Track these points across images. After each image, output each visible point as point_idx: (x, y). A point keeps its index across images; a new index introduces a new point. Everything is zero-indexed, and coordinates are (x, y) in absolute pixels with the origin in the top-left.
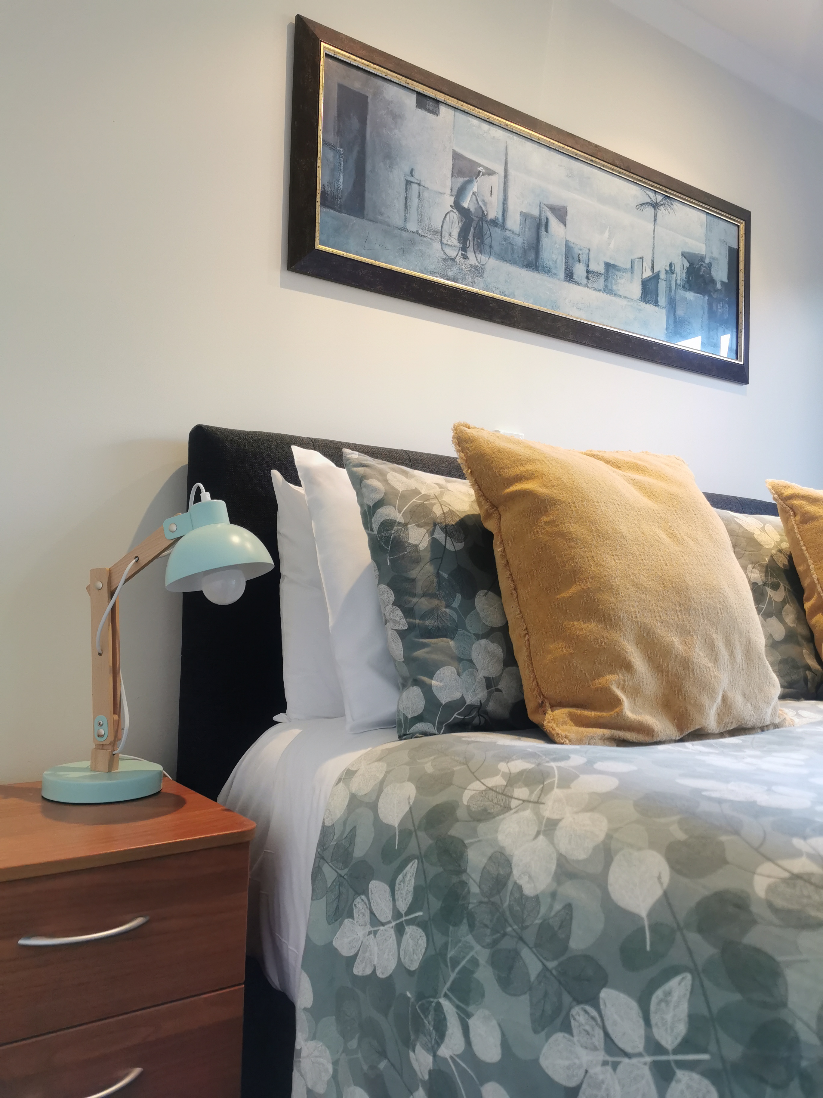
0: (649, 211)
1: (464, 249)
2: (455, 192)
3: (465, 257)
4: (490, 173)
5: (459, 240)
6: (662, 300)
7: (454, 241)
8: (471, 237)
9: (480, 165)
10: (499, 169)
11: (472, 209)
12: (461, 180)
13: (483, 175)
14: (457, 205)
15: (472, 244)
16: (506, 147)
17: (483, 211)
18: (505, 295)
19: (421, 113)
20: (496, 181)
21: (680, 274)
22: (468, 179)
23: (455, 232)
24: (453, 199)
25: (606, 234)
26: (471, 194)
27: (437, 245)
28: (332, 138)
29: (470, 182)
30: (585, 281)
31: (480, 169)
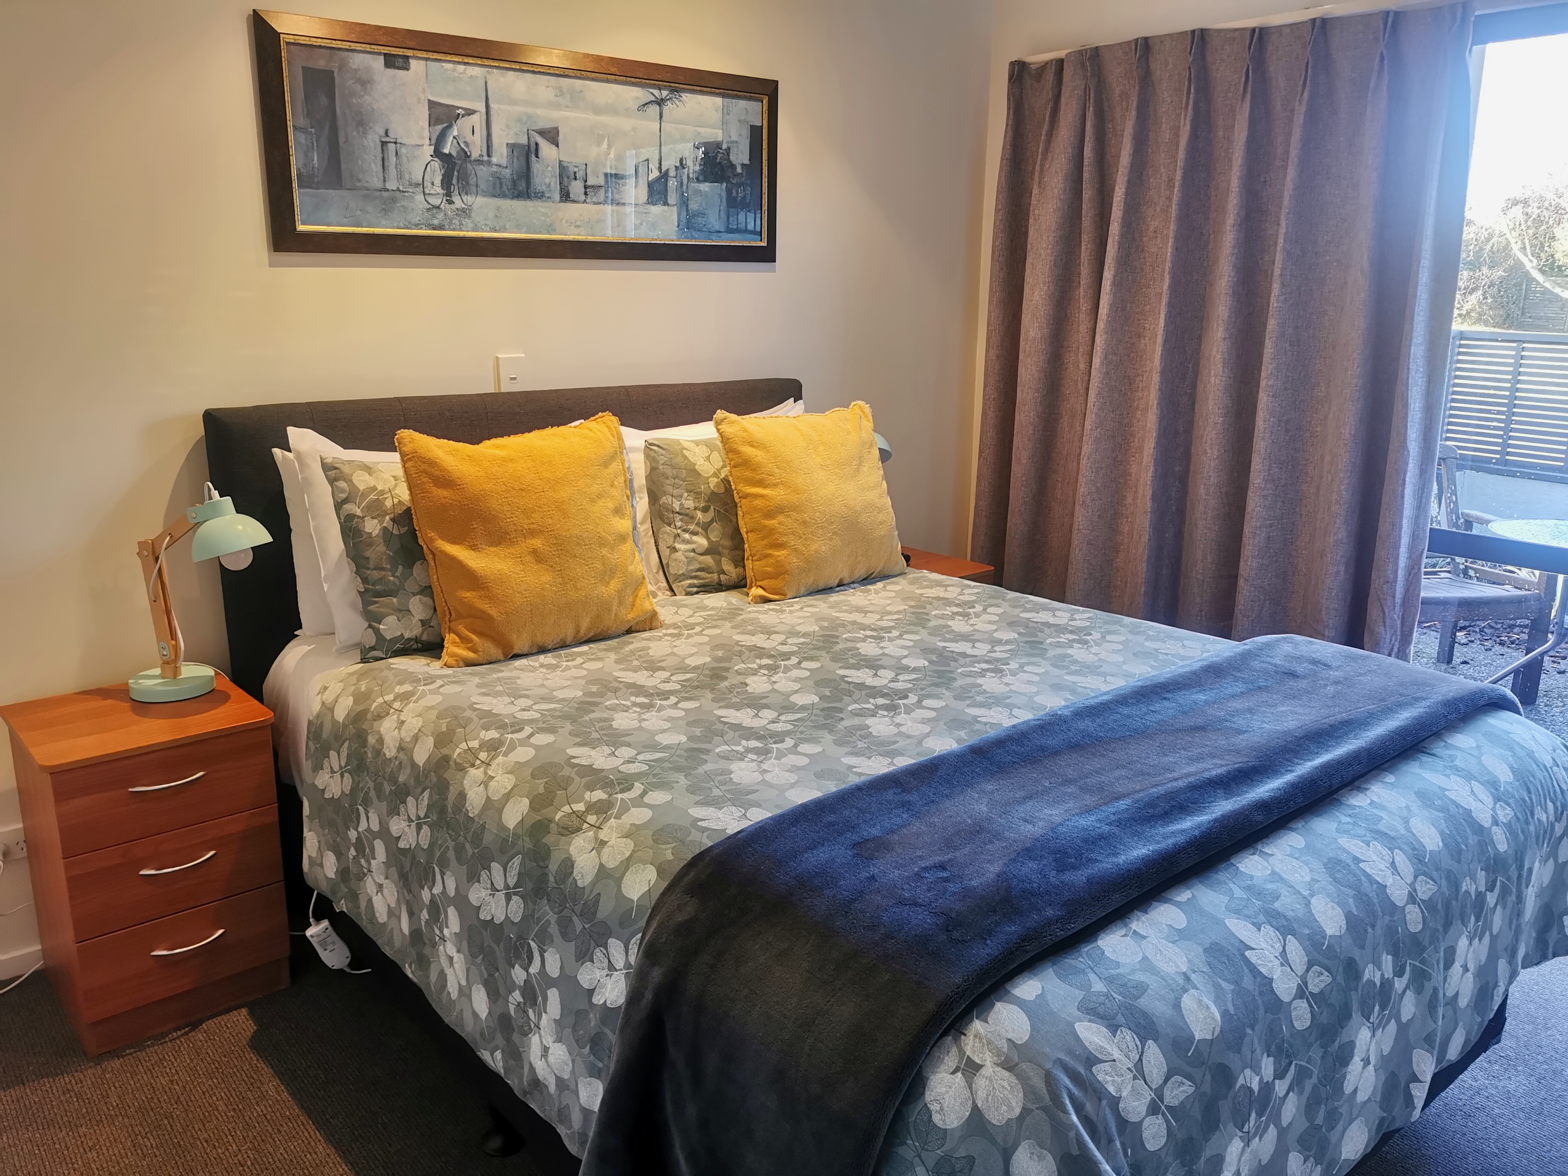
0: (655, 108)
1: (448, 194)
2: (433, 142)
3: (451, 202)
4: (470, 112)
5: (442, 186)
6: (672, 198)
7: (439, 190)
8: (454, 181)
9: (459, 108)
10: (481, 107)
11: (454, 154)
12: (439, 128)
13: (463, 116)
14: (438, 153)
15: (456, 187)
16: (486, 83)
17: (465, 153)
18: (496, 231)
19: (391, 72)
20: (477, 120)
21: (693, 168)
22: (446, 125)
23: (438, 181)
24: (432, 148)
25: (605, 145)
26: (451, 138)
27: (420, 197)
28: (302, 122)
29: (450, 126)
30: (583, 198)
31: (459, 111)
